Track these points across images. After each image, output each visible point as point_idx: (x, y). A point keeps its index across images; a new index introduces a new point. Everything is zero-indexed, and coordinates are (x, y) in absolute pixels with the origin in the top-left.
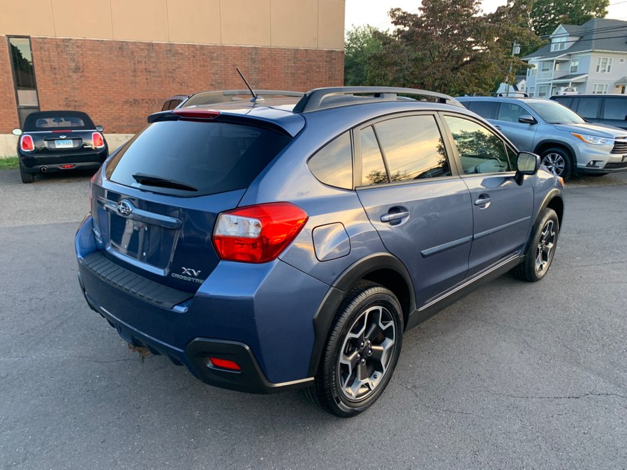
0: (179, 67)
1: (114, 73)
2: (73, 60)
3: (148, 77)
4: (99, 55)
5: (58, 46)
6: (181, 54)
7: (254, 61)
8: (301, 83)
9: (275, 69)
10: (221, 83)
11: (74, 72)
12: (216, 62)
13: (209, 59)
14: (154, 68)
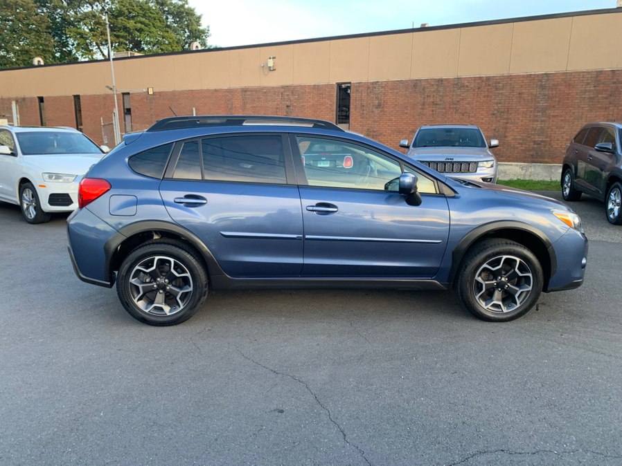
0: (463, 99)
1: (406, 107)
2: (377, 98)
3: (434, 109)
4: (397, 93)
5: (368, 88)
6: (467, 86)
7: (543, 87)
8: (600, 108)
9: (568, 94)
10: (503, 112)
11: (377, 108)
12: (501, 91)
13: (494, 90)
14: (441, 101)
